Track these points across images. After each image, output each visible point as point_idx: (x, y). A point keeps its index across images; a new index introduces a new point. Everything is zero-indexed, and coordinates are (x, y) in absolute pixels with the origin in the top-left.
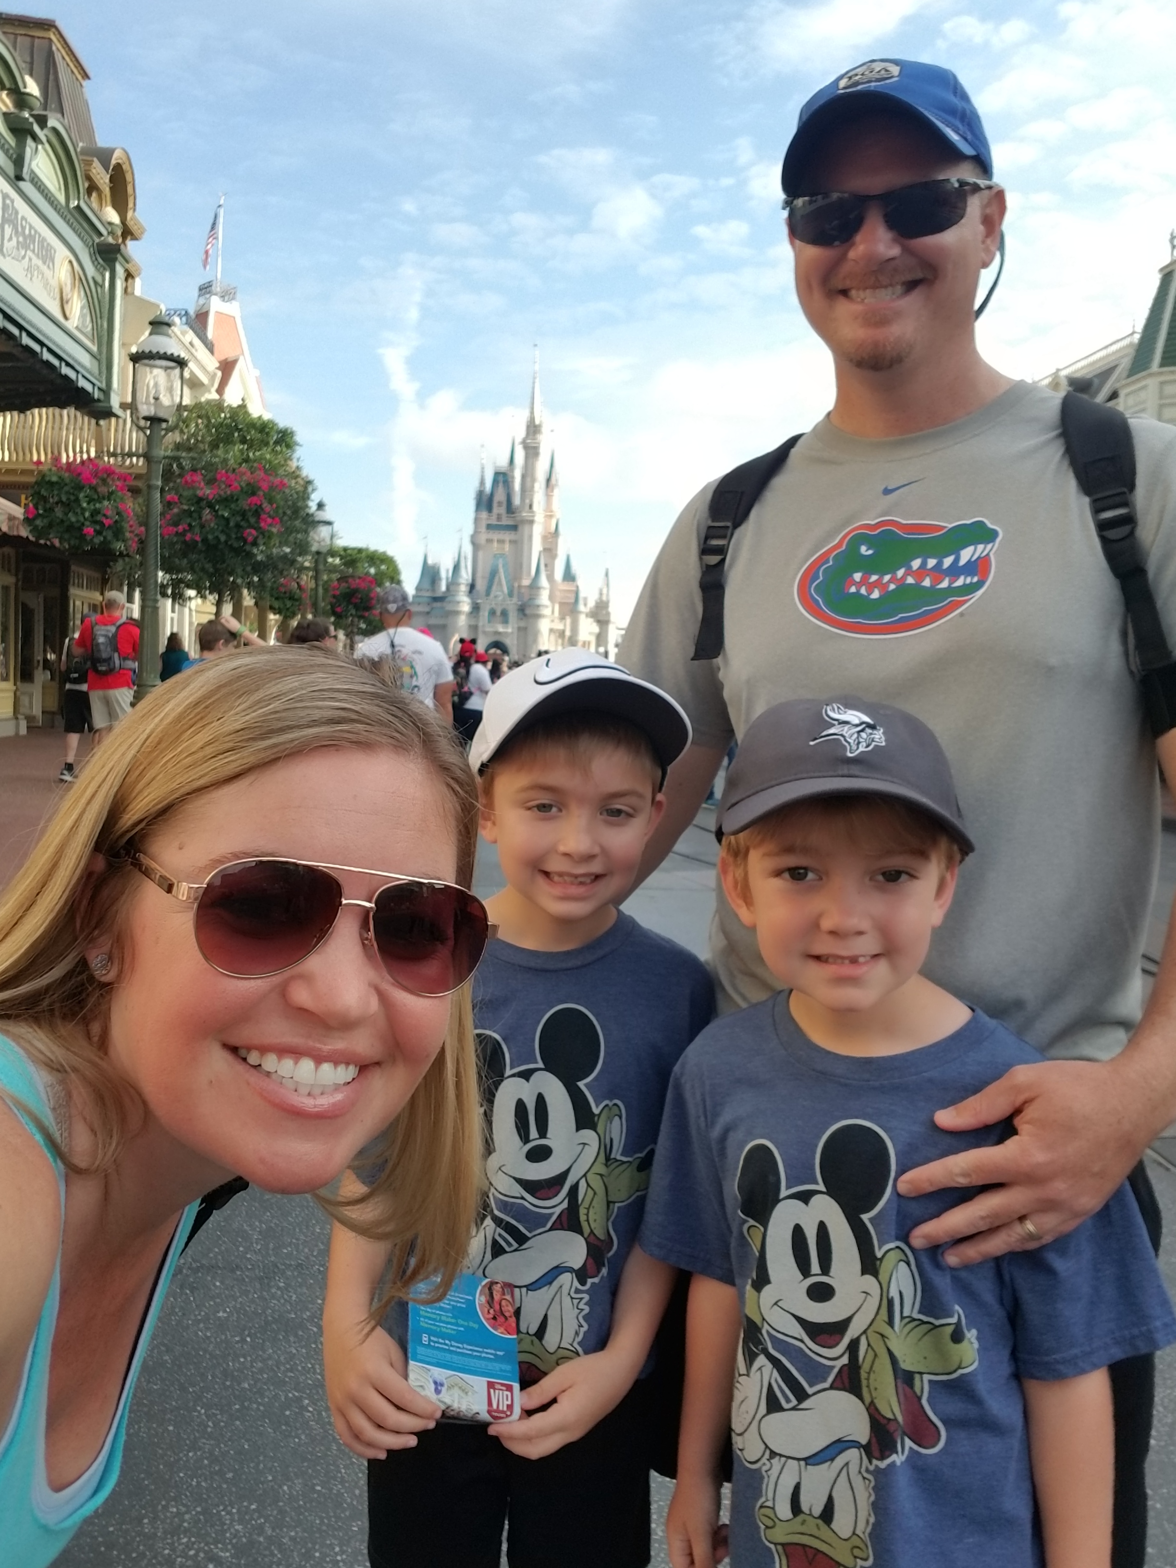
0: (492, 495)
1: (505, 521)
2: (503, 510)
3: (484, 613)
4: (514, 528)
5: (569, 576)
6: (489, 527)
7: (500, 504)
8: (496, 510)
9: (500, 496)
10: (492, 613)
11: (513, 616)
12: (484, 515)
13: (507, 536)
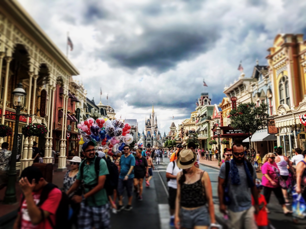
0: (147, 123)
1: (149, 126)
2: (149, 125)
3: (147, 140)
4: (151, 127)
5: (159, 134)
6: (147, 127)
7: (149, 124)
8: (148, 125)
9: (149, 123)
10: (148, 140)
11: (151, 140)
12: (146, 126)
13: (150, 128)
